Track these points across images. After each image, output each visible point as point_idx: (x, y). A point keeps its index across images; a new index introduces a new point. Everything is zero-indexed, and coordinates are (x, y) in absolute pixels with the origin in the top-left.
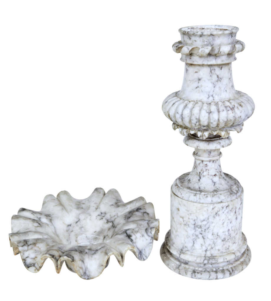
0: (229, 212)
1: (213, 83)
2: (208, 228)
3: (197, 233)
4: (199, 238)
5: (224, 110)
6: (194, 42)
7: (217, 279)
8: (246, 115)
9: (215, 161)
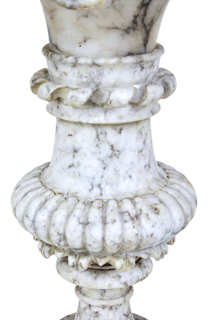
1: (103, 161)
5: (115, 221)
6: (63, 75)
8: (167, 230)
9: (114, 308)
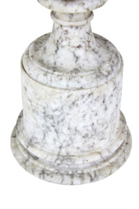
0: (93, 102)
2: (63, 120)
3: (49, 124)
4: (51, 131)
7: (72, 184)
9: (79, 28)
